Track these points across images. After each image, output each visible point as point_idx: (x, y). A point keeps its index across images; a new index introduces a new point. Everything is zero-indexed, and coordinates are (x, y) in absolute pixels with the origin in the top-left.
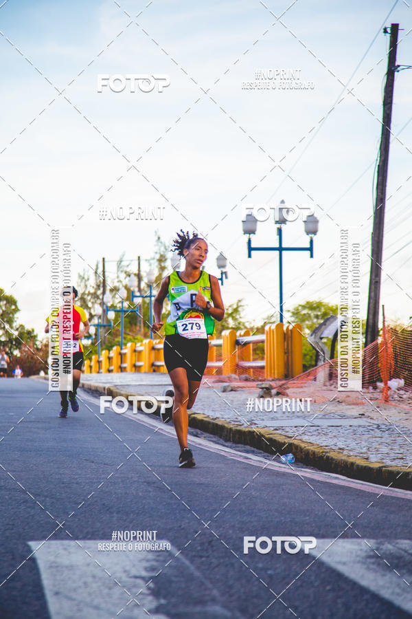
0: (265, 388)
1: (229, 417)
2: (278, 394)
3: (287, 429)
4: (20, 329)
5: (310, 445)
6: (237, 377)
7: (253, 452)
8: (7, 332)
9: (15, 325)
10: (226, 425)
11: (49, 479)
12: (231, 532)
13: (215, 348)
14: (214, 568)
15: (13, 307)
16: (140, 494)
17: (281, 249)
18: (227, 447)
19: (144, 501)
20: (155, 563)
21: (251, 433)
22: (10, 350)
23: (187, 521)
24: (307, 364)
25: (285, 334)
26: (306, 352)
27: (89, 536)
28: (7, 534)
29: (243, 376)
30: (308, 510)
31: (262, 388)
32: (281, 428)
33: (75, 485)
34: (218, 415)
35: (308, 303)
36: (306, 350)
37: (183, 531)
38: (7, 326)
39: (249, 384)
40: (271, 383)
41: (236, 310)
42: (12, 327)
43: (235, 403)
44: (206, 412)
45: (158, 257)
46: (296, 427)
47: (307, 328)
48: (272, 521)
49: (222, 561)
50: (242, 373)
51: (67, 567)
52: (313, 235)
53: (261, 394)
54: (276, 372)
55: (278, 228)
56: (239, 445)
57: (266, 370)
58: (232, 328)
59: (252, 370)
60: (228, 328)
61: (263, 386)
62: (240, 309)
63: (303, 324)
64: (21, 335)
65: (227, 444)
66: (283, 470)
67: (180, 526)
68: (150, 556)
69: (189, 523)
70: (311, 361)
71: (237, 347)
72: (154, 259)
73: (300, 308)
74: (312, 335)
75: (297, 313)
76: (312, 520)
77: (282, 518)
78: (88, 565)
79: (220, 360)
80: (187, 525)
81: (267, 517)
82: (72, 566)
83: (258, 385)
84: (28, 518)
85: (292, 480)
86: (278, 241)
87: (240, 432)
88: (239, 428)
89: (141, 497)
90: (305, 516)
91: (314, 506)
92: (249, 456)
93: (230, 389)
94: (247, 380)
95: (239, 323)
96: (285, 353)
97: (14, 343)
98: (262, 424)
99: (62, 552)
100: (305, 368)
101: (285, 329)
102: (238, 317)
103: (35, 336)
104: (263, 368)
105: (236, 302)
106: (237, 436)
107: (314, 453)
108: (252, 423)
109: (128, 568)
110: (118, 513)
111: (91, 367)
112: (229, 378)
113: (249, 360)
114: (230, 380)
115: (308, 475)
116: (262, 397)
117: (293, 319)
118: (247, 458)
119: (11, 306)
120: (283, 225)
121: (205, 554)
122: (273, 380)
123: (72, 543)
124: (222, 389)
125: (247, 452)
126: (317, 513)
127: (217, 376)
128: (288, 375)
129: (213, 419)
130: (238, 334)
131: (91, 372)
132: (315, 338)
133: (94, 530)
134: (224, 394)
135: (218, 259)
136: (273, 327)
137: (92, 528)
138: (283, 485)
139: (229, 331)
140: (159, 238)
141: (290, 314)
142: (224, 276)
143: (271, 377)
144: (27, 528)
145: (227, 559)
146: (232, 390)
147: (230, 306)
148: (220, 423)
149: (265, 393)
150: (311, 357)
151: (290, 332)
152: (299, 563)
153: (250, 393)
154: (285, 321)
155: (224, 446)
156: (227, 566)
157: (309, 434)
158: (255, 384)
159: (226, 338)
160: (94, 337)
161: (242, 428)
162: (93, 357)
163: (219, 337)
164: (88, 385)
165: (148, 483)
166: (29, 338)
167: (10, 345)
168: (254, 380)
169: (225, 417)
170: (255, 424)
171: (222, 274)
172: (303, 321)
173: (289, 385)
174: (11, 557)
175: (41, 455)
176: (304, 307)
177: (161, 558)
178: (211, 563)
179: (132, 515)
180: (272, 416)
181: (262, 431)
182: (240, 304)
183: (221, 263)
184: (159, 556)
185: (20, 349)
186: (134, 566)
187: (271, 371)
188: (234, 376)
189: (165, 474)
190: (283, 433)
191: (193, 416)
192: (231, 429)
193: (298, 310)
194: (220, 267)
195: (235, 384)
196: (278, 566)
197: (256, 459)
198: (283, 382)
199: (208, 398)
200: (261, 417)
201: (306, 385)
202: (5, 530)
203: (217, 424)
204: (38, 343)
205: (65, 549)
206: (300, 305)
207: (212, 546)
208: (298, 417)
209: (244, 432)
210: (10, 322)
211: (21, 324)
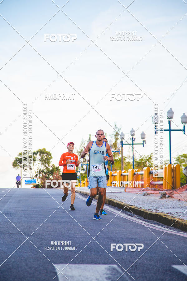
0: (163, 194)
1: (146, 207)
2: (169, 197)
3: (173, 213)
4: (53, 167)
5: (183, 221)
6: (150, 189)
7: (157, 224)
8: (47, 167)
9: (51, 165)
10: (145, 211)
11: (64, 236)
12: (145, 261)
13: (140, 175)
14: (137, 278)
15: (50, 157)
16: (105, 243)
17: (170, 130)
18: (145, 221)
19: (106, 246)
20: (110, 276)
21: (156, 215)
22: (48, 176)
23: (126, 256)
24: (183, 183)
25: (172, 169)
26: (182, 177)
27: (81, 263)
28: (45, 261)
29: (153, 188)
30: (181, 252)
31: (162, 194)
32: (170, 213)
33: (75, 239)
34: (141, 206)
35: (184, 154)
36: (182, 176)
37: (123, 261)
38: (47, 165)
39: (156, 192)
40: (166, 192)
41: (150, 158)
42: (49, 166)
43: (149, 201)
44: (136, 205)
45: (115, 134)
46: (177, 212)
47: (183, 166)
48: (164, 257)
49: (141, 275)
50: (153, 187)
51: (71, 277)
52: (185, 124)
53: (161, 197)
54: (168, 186)
55: (169, 121)
56: (151, 220)
57: (163, 185)
58: (148, 166)
59: (157, 186)
60: (146, 166)
61: (162, 193)
62: (152, 157)
63: (182, 164)
64: (53, 169)
65: (145, 220)
66: (170, 232)
67: (122, 258)
68: (108, 272)
69: (126, 257)
70: (185, 181)
71: (150, 175)
72: (113, 135)
73: (180, 157)
74: (184, 170)
75: (179, 159)
76: (183, 256)
77: (170, 255)
78: (80, 276)
79: (143, 181)
80: (125, 258)
81: (162, 255)
82: (73, 276)
83: (159, 192)
84: (54, 253)
85: (175, 237)
86: (169, 126)
87: (151, 214)
88: (151, 212)
89: (105, 244)
90: (180, 254)
91: (185, 250)
92: (155, 225)
93: (147, 194)
94: (155, 190)
95: (152, 164)
96: (172, 178)
97: (50, 173)
98: (161, 211)
99: (68, 269)
100: (182, 184)
101: (172, 167)
102: (151, 161)
103: (60, 170)
104: (162, 184)
105: (150, 154)
106: (150, 216)
107: (185, 224)
108: (157, 210)
109: (98, 278)
110: (94, 252)
111: (84, 183)
112: (146, 189)
113: (156, 181)
114: (147, 190)
115: (182, 235)
116: (162, 198)
117: (176, 162)
118: (154, 227)
119: (49, 156)
120: (171, 119)
121: (134, 271)
122: (167, 190)
123: (74, 265)
124: (143, 194)
125: (154, 224)
126: (185, 253)
127: (141, 188)
128: (174, 188)
129: (139, 208)
130: (151, 169)
131: (84, 186)
132: (186, 171)
133: (83, 259)
134: (144, 197)
135: (141, 135)
136: (167, 166)
137: (82, 259)
138: (170, 240)
139: (147, 168)
140: (116, 125)
141: (175, 159)
142: (144, 142)
143: (166, 189)
144: (53, 258)
145: (143, 274)
146: (148, 195)
147: (147, 156)
148: (142, 210)
149: (163, 196)
150: (185, 179)
151: (174, 168)
152: (176, 277)
153: (156, 196)
154: (173, 163)
155: (144, 221)
156: (143, 277)
157: (183, 216)
158: (158, 192)
159: (145, 171)
160: (85, 170)
161: (152, 213)
162: (85, 179)
163: (142, 170)
164: (82, 192)
165: (109, 238)
166: (56, 170)
167: (48, 174)
168: (158, 190)
169: (144, 207)
170: (158, 211)
171: (143, 141)
172: (182, 163)
173: (174, 193)
174: (46, 272)
175: (60, 224)
176: (182, 156)
177: (114, 273)
178: (136, 276)
179: (101, 253)
180: (166, 207)
181: (161, 214)
182: (152, 155)
183: (143, 136)
184: (112, 272)
185: (53, 175)
186: (101, 276)
187: (166, 186)
188: (149, 188)
189: (116, 234)
190: (171, 215)
191: (130, 207)
192: (147, 213)
193: (179, 157)
194: (142, 138)
195: (149, 192)
196: (167, 278)
197: (158, 227)
198: (171, 191)
199: (137, 198)
200: (161, 208)
201: (182, 193)
202: (43, 259)
203: (141, 211)
204: (61, 173)
205: (70, 268)
206: (180, 156)
207: (137, 268)
208: (178, 208)
209: (153, 214)
210: (48, 163)
211: (53, 164)
